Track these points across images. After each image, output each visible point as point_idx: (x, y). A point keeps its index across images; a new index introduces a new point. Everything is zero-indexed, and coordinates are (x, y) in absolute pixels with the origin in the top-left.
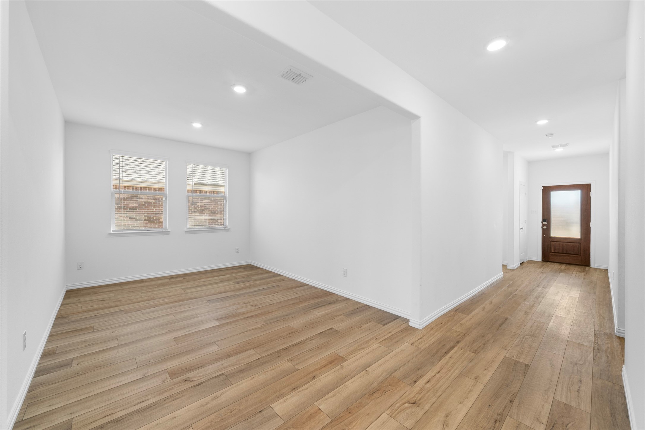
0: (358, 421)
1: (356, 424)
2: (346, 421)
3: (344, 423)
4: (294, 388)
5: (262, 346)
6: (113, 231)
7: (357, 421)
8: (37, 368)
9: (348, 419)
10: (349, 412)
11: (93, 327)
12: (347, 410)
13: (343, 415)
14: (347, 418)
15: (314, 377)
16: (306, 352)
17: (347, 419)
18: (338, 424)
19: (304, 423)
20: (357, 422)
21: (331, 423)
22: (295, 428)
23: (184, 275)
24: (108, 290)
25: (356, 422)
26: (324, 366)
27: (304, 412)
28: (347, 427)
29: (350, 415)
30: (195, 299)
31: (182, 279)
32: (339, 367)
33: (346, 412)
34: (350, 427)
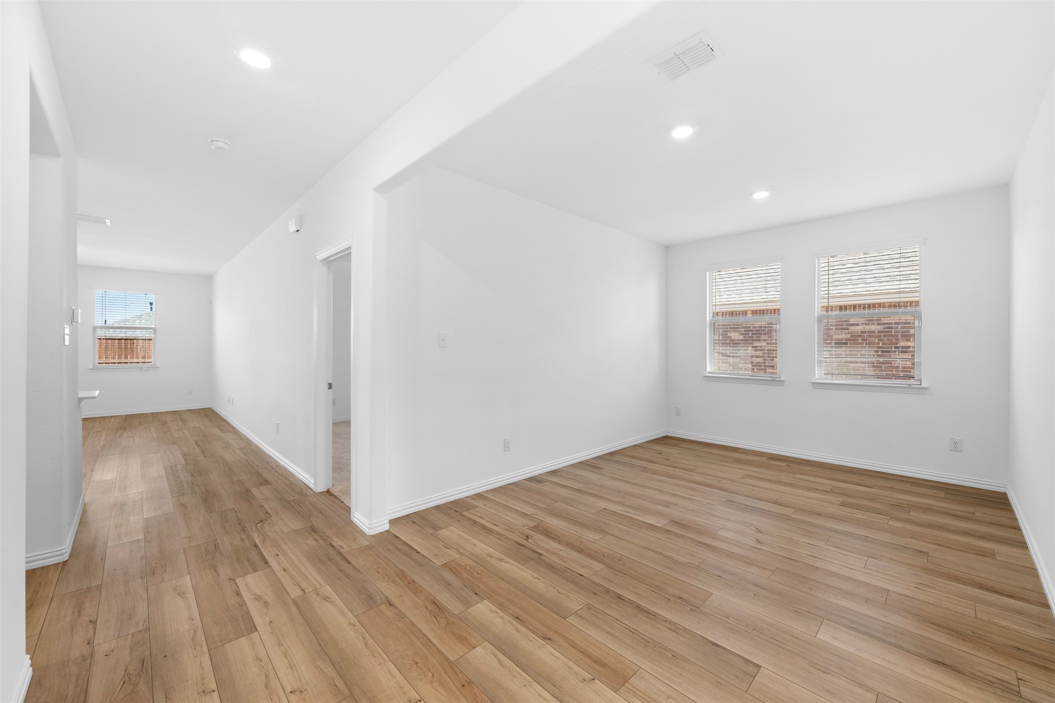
0: (446, 697)
1: (439, 692)
2: (448, 680)
3: (444, 676)
4: (520, 617)
5: (616, 572)
6: (709, 373)
7: (444, 694)
8: (536, 476)
9: (452, 683)
10: (465, 684)
11: (602, 469)
12: (470, 682)
13: (460, 676)
14: (452, 681)
15: (550, 639)
16: (622, 624)
17: (450, 681)
18: (443, 669)
19: (452, 633)
20: (442, 694)
21: (448, 660)
22: (446, 625)
23: (806, 462)
24: (688, 446)
25: (443, 692)
26: (583, 653)
27: (472, 632)
28: (436, 680)
29: (459, 686)
30: (722, 490)
31: (784, 464)
32: (588, 676)
33: (466, 681)
34: (435, 684)
